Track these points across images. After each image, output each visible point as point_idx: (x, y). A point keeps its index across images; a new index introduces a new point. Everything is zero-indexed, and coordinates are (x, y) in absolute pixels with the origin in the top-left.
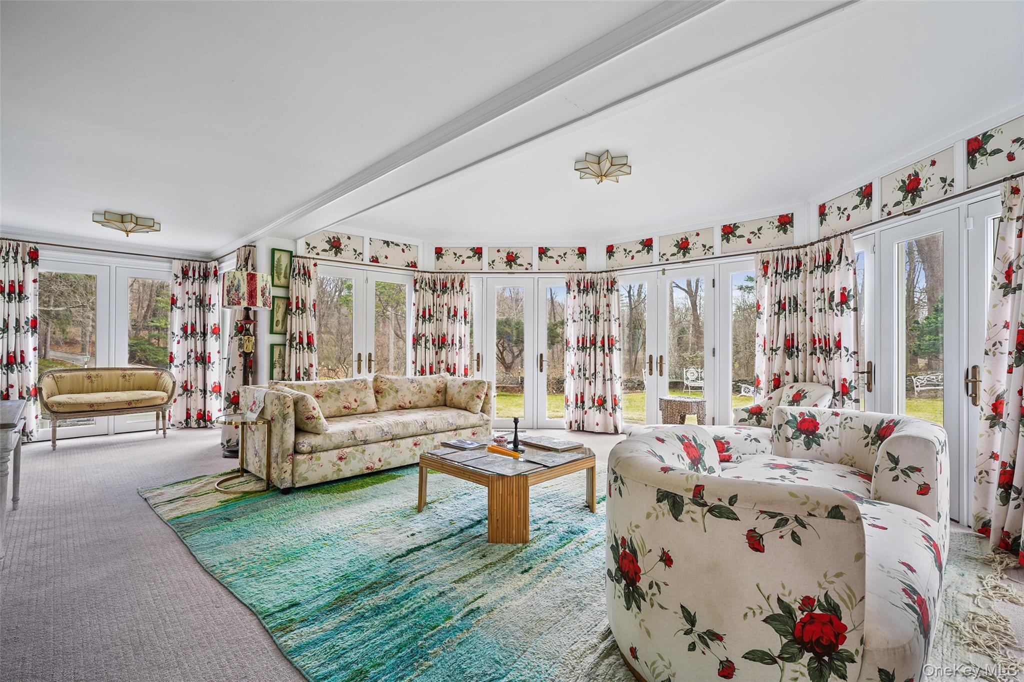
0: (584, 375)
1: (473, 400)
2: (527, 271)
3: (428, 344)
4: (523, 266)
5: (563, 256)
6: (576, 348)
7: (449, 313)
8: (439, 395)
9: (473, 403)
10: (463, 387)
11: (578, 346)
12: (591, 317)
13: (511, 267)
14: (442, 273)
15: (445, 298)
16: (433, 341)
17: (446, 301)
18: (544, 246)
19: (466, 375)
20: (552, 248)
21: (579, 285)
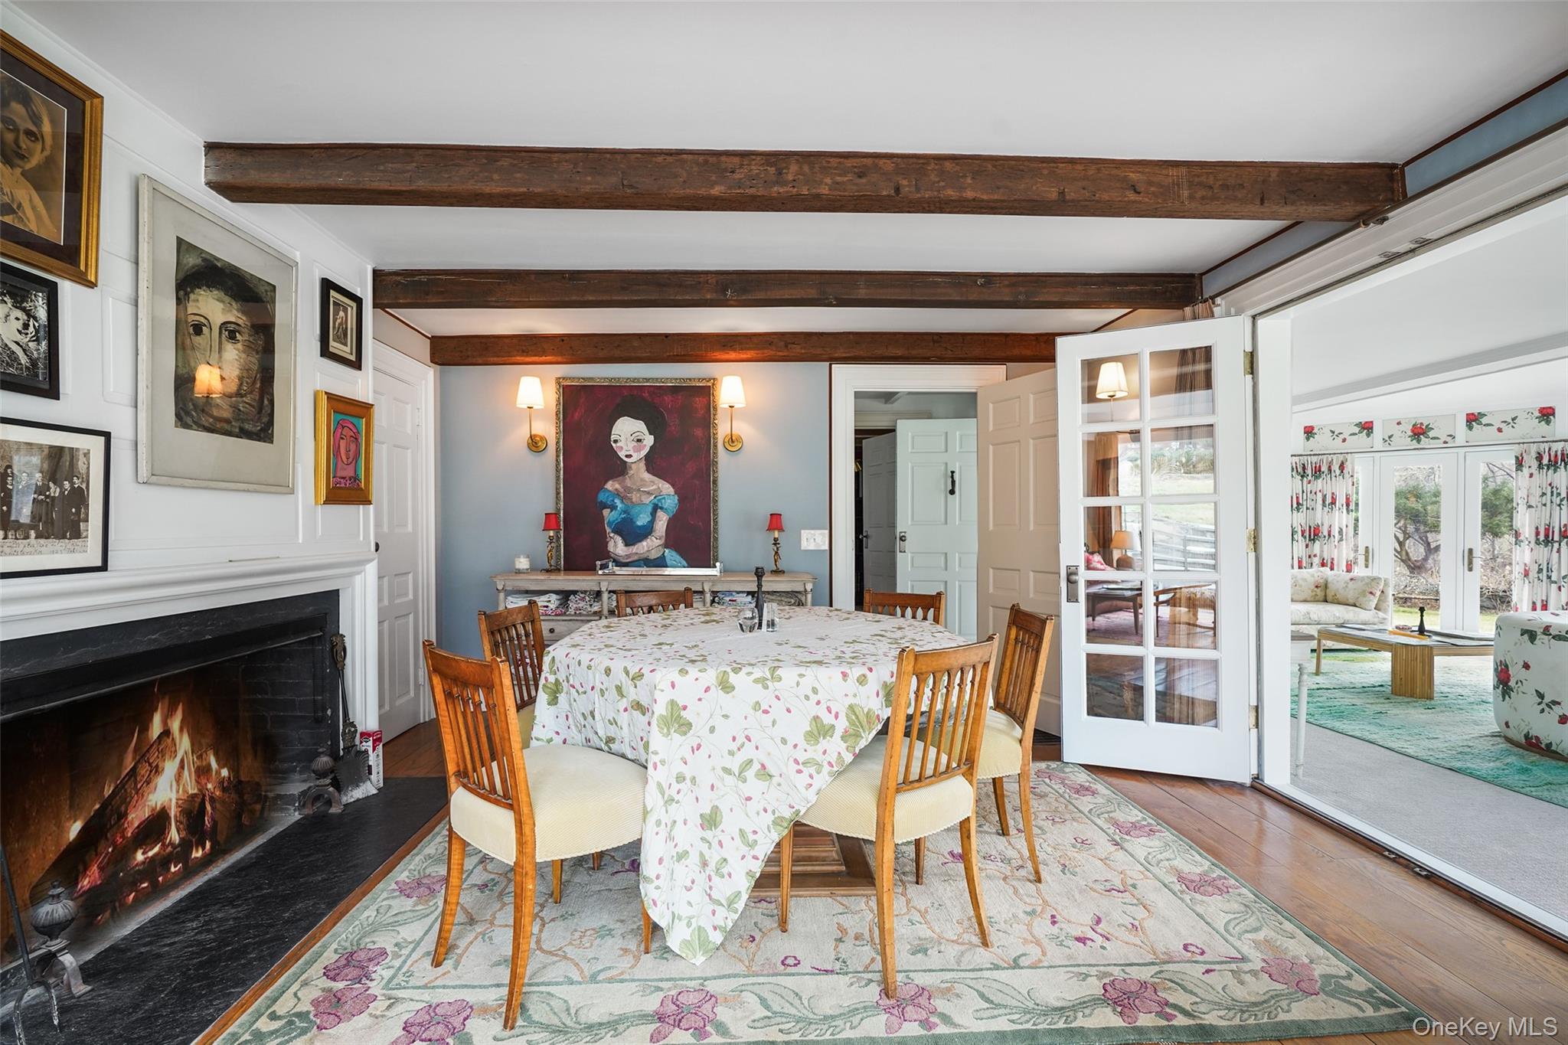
0: (1549, 577)
1: (1365, 596)
2: (1445, 445)
3: (1295, 536)
4: (1438, 438)
5: (1510, 421)
6: (1533, 542)
7: (1324, 501)
8: (1318, 590)
9: (1365, 599)
10: (1351, 583)
11: (1538, 539)
12: (1561, 500)
13: (1419, 441)
14: (1314, 455)
15: (1319, 484)
16: (1303, 532)
17: (1320, 487)
18: (1476, 411)
19: (1349, 570)
20: (1491, 413)
21: (1539, 458)
